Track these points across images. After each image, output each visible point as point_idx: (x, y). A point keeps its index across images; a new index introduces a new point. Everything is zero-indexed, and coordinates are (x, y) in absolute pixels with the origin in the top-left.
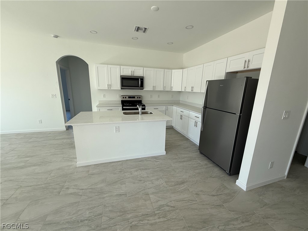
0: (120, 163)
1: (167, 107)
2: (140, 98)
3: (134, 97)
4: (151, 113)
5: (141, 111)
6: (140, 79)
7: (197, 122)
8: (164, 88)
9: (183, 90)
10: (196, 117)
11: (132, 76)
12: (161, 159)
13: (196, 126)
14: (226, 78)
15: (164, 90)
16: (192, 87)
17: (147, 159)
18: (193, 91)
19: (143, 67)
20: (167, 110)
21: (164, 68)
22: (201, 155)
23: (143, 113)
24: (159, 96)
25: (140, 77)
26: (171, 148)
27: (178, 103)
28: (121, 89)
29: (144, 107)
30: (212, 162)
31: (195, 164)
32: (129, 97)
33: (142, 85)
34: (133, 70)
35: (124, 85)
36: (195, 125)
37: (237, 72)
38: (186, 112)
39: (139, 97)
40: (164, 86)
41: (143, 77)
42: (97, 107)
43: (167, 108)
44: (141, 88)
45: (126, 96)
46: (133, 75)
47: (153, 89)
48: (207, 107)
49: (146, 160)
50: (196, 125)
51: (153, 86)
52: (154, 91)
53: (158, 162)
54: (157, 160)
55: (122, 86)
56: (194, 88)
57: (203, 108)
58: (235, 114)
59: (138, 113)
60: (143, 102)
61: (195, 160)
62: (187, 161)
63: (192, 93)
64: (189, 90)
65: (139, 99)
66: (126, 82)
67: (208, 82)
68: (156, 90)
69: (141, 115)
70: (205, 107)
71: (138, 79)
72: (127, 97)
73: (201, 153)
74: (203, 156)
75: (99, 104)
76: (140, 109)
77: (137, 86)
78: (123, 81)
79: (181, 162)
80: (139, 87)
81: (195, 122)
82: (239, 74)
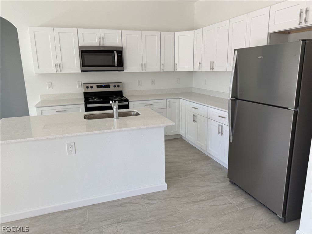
0: (81, 211)
1: (169, 101)
2: (118, 86)
3: (108, 86)
4: (137, 114)
5: (116, 111)
6: (115, 52)
7: (222, 127)
8: (162, 66)
9: (196, 69)
10: (220, 117)
11: (101, 47)
12: (158, 199)
13: (222, 134)
14: (270, 43)
15: (162, 71)
16: (212, 63)
17: (132, 201)
18: (215, 70)
19: (121, 29)
20: (168, 106)
21: (160, 30)
22: (233, 187)
23: (121, 115)
24: (153, 83)
25: (116, 47)
26: (178, 176)
27: (188, 94)
28: (82, 71)
29: (126, 103)
30: (253, 199)
31: (220, 205)
32: (98, 87)
33: (121, 63)
34: (102, 35)
35: (86, 64)
36: (219, 132)
37: (288, 32)
38: (203, 109)
39: (116, 85)
40: (162, 64)
41: (122, 48)
42: (37, 107)
43: (168, 103)
44: (120, 68)
45: (92, 85)
46: (103, 44)
47: (142, 70)
48: (238, 98)
49: (130, 203)
50: (221, 132)
51: (142, 65)
52: (143, 74)
53: (153, 206)
54: (150, 202)
55: (83, 66)
56: (215, 64)
57: (231, 100)
58: (287, 108)
59: (111, 116)
60: (126, 95)
61: (221, 198)
62: (206, 200)
63: (212, 73)
64: (206, 67)
65: (117, 89)
66: (90, 59)
67: (236, 52)
68: (147, 71)
69: (117, 118)
70: (235, 98)
71: (112, 52)
72: (95, 86)
73: (233, 183)
74: (237, 188)
75: (42, 102)
76: (115, 108)
77: (111, 64)
78: (85, 56)
79: (195, 202)
80: (114, 66)
81: (219, 126)
82: (292, 35)
